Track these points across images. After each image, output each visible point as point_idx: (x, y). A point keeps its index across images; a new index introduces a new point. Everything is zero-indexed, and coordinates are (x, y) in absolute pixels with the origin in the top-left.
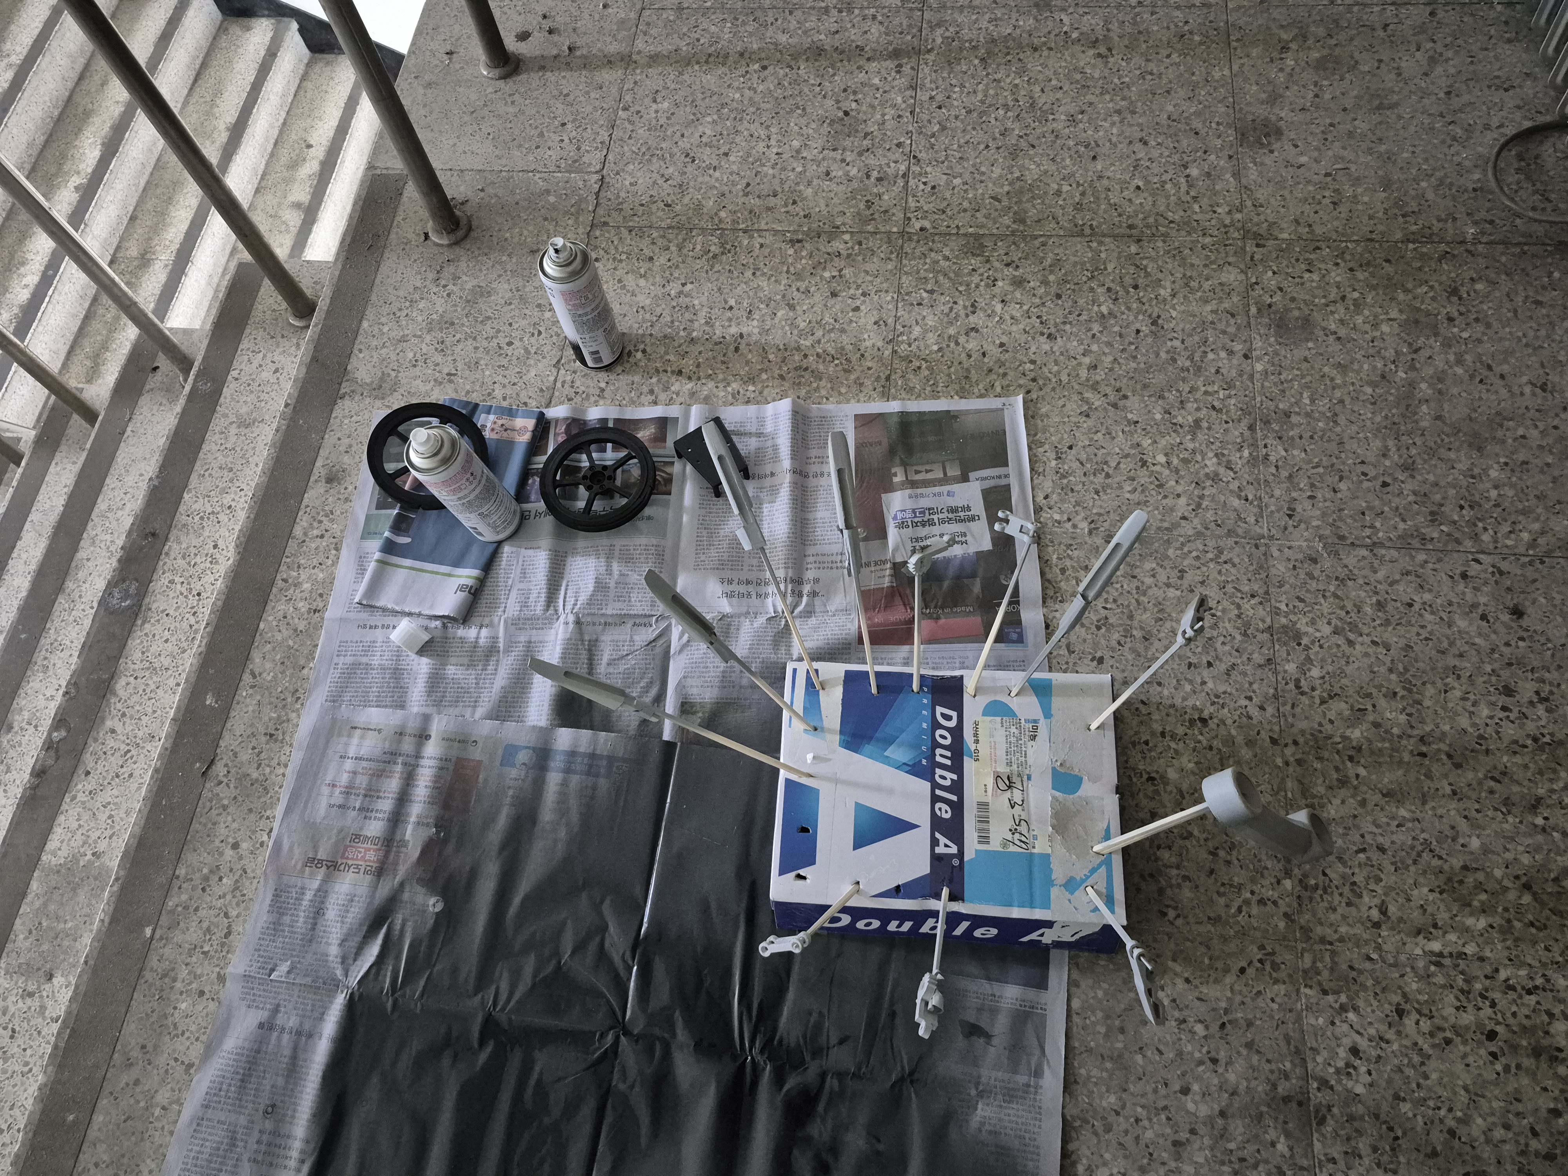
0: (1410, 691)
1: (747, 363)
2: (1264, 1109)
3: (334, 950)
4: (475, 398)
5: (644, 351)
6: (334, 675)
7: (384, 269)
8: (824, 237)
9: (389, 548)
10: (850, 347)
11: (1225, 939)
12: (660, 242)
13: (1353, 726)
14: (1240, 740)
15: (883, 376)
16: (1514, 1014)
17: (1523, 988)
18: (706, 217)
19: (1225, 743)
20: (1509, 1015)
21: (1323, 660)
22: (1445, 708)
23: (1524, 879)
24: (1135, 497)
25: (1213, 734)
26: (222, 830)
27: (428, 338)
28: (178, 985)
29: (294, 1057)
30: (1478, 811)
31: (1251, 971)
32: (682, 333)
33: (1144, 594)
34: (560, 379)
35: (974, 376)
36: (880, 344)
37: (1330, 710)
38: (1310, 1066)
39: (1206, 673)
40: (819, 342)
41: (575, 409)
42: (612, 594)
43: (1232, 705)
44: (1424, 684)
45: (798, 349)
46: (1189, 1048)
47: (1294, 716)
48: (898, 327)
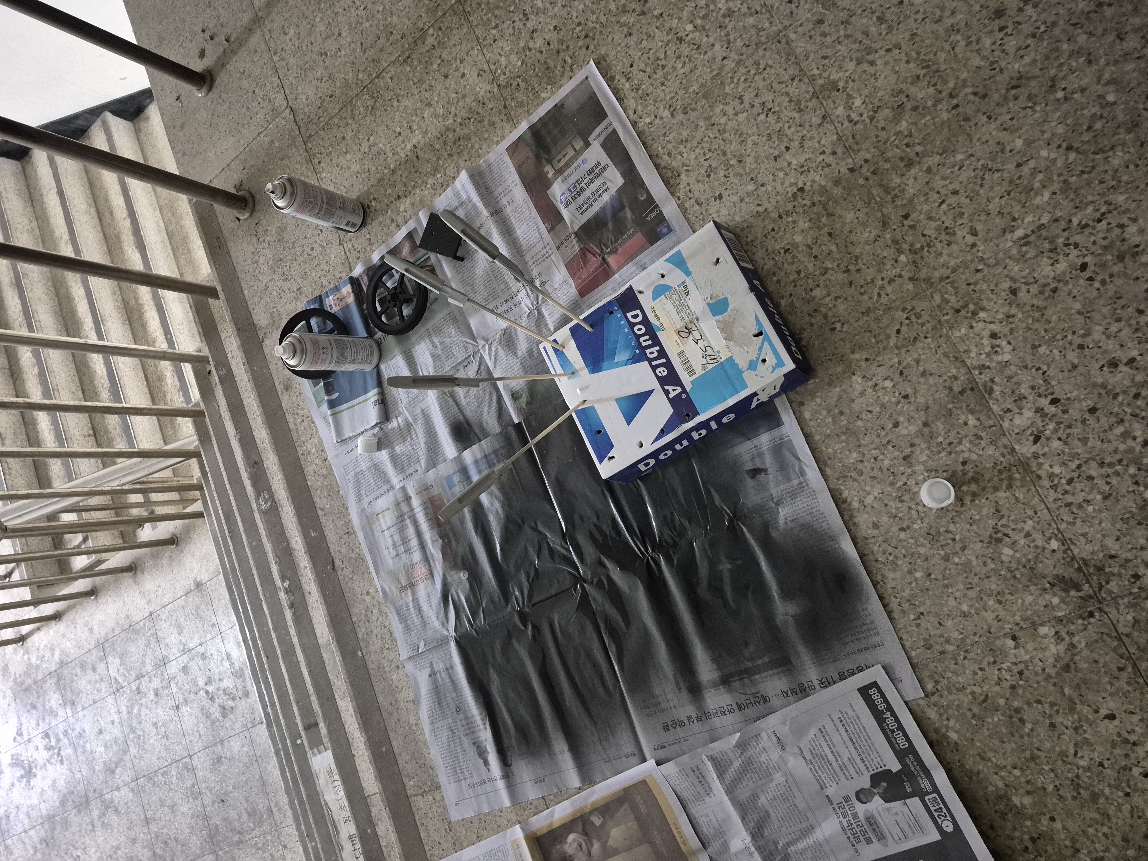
0: (928, 67)
1: (428, 161)
2: (950, 406)
3: (437, 624)
4: (317, 293)
5: (374, 199)
6: (351, 485)
7: (233, 254)
8: (419, 42)
9: (332, 404)
10: (474, 104)
11: (878, 319)
12: (342, 123)
13: (900, 121)
14: (830, 185)
15: (502, 108)
16: (1094, 243)
17: (1094, 221)
18: (354, 86)
19: (821, 194)
20: (1091, 245)
21: (859, 90)
22: (958, 62)
23: (1064, 145)
24: (687, 68)
25: (810, 194)
26: (358, 590)
27: (276, 277)
28: (387, 669)
29: (452, 681)
30: (1012, 119)
31: (904, 329)
32: (386, 171)
33: (725, 131)
34: (347, 250)
35: (551, 64)
36: (488, 88)
37: (878, 122)
38: (968, 362)
39: (788, 156)
40: (456, 115)
41: (365, 263)
42: (443, 358)
43: (814, 165)
44: (935, 54)
45: (448, 129)
46: (887, 398)
47: (857, 143)
48: (492, 67)
